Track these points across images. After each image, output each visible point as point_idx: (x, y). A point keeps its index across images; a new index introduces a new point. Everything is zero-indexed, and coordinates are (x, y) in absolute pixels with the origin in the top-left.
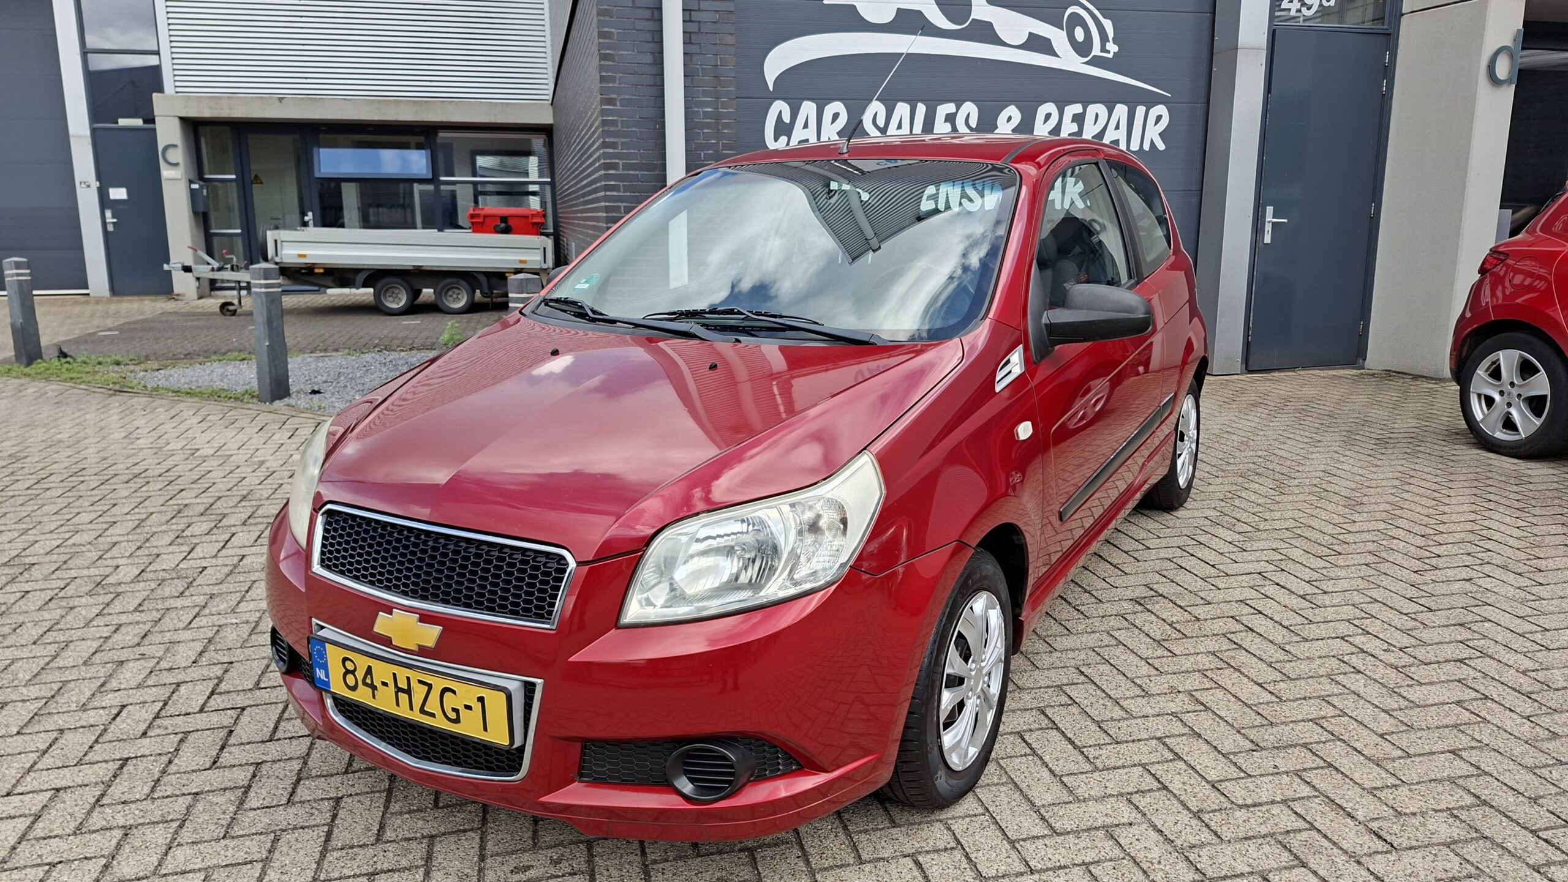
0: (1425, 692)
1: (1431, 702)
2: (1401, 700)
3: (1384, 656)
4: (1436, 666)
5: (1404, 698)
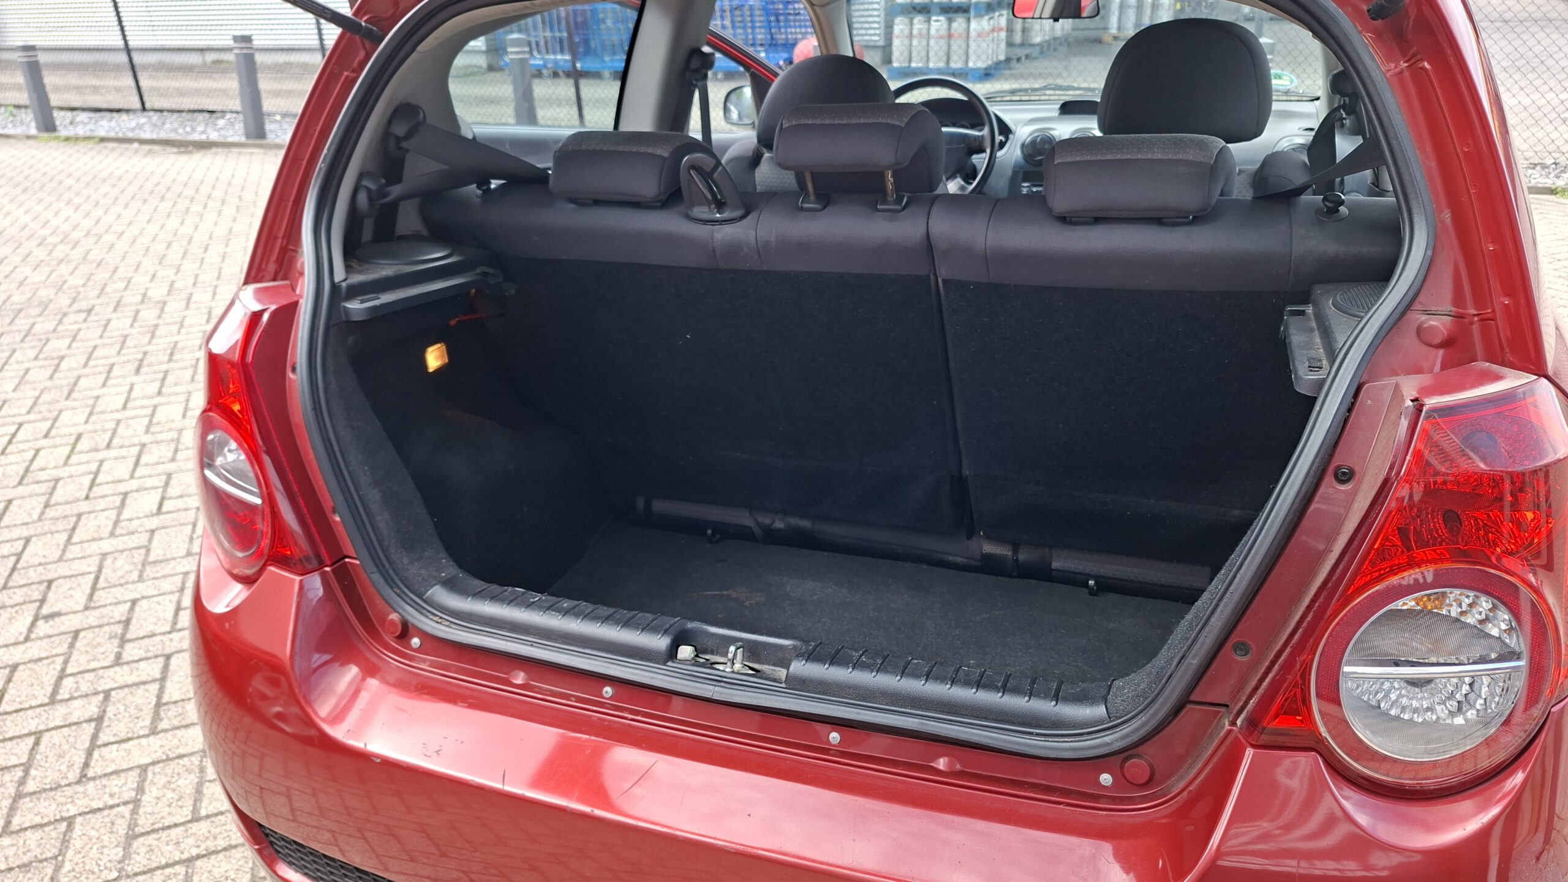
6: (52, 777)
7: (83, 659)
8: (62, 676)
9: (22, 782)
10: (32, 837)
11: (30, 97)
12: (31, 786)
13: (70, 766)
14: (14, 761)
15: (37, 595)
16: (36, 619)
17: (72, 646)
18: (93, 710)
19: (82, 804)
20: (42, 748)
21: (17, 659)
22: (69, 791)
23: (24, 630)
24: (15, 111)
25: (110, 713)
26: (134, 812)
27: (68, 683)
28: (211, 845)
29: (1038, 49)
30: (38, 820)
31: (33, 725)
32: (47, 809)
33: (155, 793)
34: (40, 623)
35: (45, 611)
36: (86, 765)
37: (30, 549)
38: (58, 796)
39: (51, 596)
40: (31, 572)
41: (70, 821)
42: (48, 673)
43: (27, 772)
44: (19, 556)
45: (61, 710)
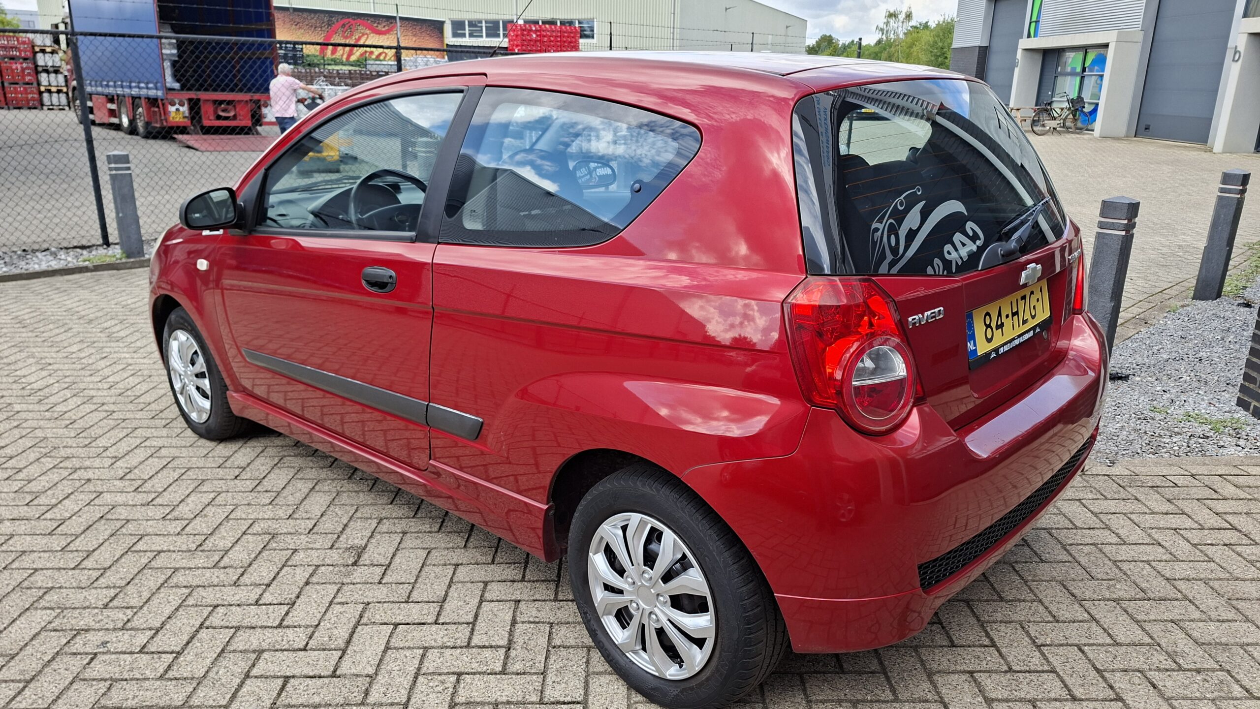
0: (34, 624)
1: (22, 619)
2: (47, 605)
3: (99, 637)
4: (47, 658)
5: (45, 608)
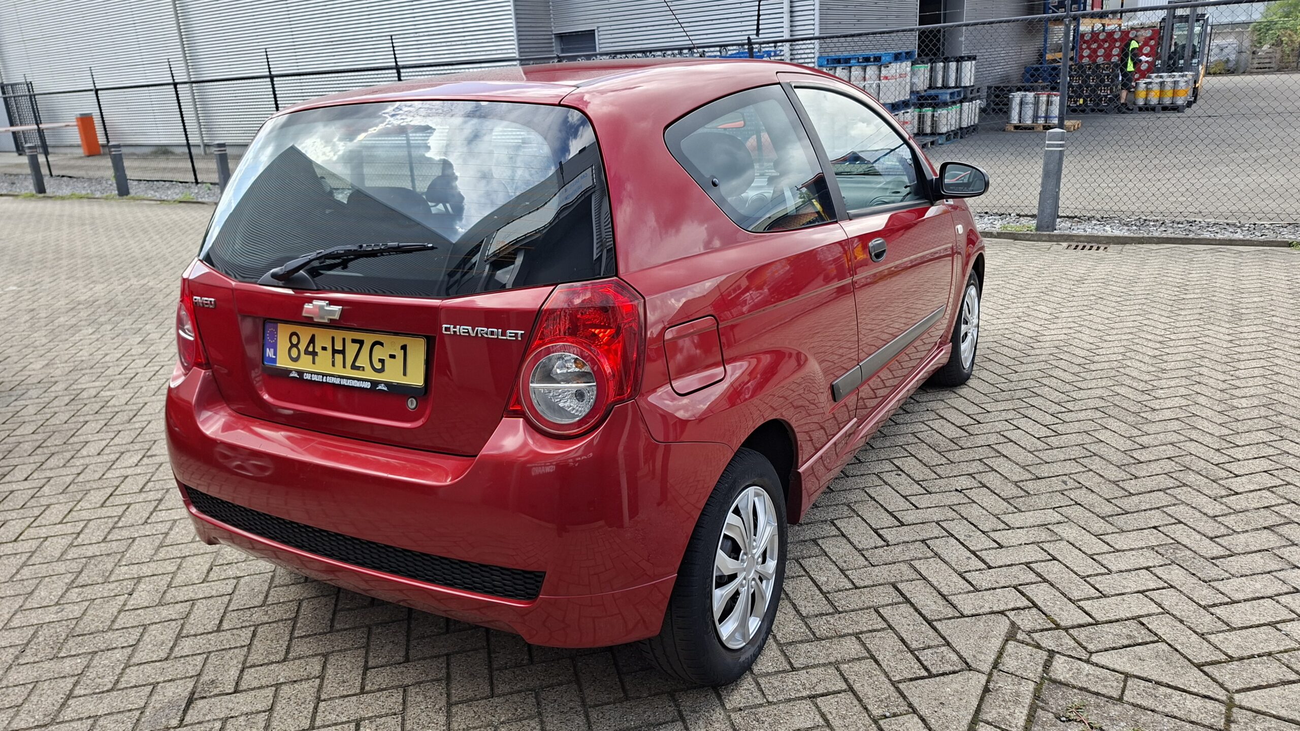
6: (130, 521)
7: (161, 475)
8: (149, 481)
9: (116, 523)
10: (115, 544)
11: (219, 177)
12: (120, 524)
13: (141, 518)
14: (115, 514)
15: (147, 447)
16: (144, 457)
17: (157, 469)
18: (159, 496)
19: (141, 533)
20: (130, 510)
21: (129, 473)
22: (138, 527)
23: (136, 461)
24: (211, 186)
25: (166, 498)
26: (165, 537)
27: (150, 485)
28: (196, 552)
29: (944, 137)
30: (119, 538)
31: (128, 500)
32: (125, 533)
33: (177, 530)
34: (145, 459)
35: (149, 454)
36: (148, 518)
37: (150, 426)
38: (132, 529)
39: (154, 447)
40: (147, 436)
41: (134, 539)
42: (142, 480)
43: (120, 519)
44: (143, 429)
45: (143, 495)
